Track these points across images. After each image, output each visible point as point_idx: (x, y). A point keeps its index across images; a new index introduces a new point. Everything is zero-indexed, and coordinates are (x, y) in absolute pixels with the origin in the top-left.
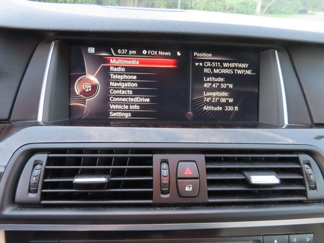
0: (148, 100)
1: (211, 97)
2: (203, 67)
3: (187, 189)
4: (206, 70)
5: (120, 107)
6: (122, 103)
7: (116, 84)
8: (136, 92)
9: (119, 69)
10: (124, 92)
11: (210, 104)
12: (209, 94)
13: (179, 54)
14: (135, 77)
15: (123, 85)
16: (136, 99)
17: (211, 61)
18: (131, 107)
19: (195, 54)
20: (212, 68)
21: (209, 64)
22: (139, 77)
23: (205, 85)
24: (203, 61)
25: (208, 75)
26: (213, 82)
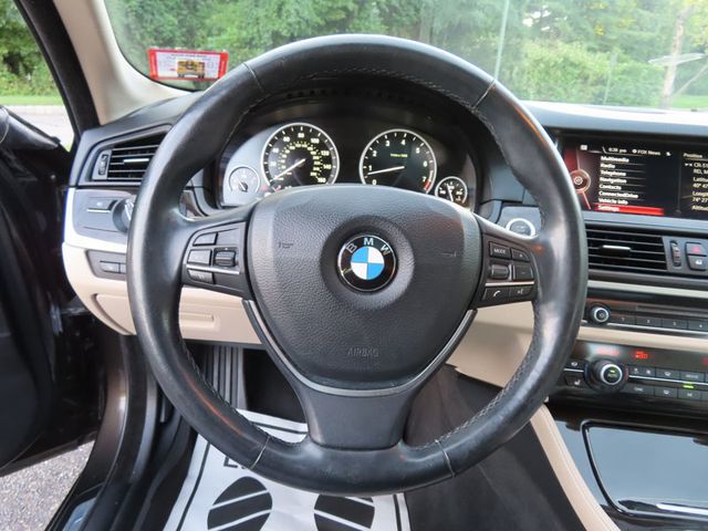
0: (636, 196)
1: (701, 197)
2: (693, 168)
3: (697, 263)
4: (696, 171)
5: (608, 201)
6: (611, 198)
7: (606, 180)
8: (625, 188)
9: (610, 166)
10: (613, 188)
11: (699, 204)
12: (699, 194)
13: (668, 154)
14: (624, 174)
15: (612, 181)
16: (625, 195)
17: (701, 162)
18: (620, 202)
19: (685, 155)
20: (702, 169)
21: (699, 165)
22: (628, 174)
23: (695, 185)
24: (693, 162)
25: (698, 176)
26: (702, 183)
